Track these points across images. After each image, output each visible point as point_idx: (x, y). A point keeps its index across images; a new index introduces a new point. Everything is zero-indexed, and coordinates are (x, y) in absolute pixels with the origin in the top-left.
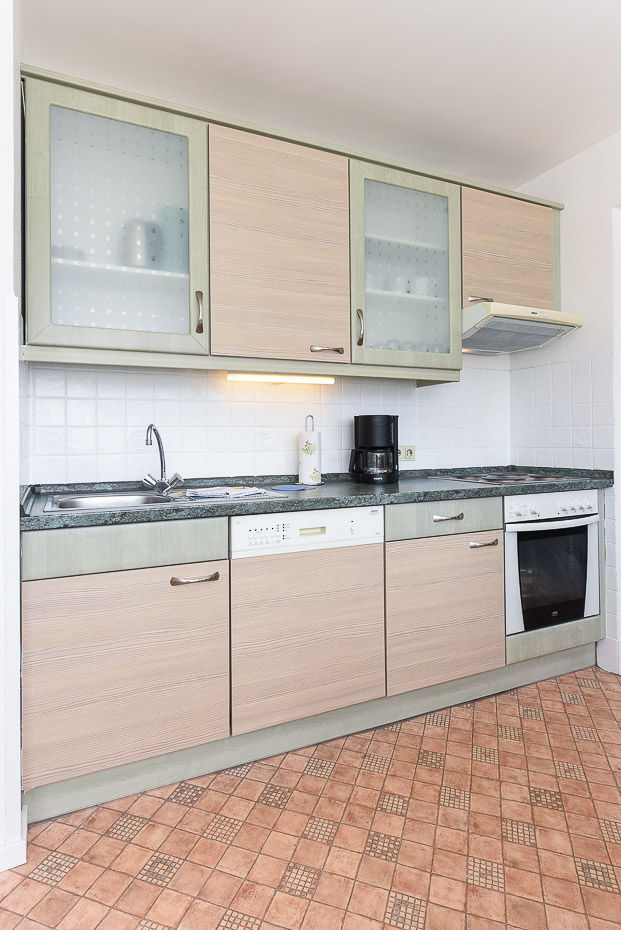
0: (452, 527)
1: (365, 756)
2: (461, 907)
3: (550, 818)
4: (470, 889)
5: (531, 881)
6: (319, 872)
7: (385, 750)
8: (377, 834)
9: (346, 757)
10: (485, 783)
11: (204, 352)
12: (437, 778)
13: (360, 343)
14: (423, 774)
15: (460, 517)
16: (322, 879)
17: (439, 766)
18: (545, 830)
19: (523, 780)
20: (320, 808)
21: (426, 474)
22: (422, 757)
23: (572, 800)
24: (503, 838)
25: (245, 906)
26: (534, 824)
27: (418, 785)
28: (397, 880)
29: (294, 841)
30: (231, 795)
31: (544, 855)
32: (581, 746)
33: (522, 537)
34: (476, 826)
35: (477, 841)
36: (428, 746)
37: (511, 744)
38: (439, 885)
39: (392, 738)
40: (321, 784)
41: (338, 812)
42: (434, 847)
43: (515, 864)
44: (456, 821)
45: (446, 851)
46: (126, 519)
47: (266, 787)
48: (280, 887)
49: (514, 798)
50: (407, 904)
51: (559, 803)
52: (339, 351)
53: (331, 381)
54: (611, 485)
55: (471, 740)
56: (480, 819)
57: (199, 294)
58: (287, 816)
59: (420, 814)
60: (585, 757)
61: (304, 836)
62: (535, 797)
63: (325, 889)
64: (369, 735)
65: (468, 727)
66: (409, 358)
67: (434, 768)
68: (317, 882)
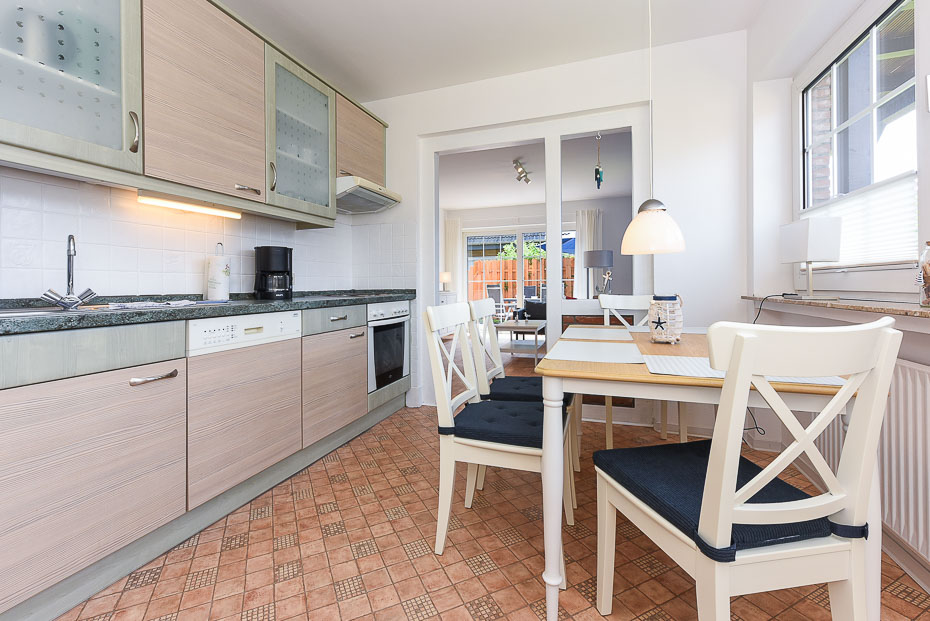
0: (340, 325)
1: (292, 494)
2: (392, 532)
3: (415, 478)
4: (392, 523)
5: (419, 505)
6: (300, 560)
7: (305, 486)
8: (327, 525)
9: (278, 500)
10: (376, 477)
11: (138, 171)
12: (347, 485)
13: (273, 189)
14: (337, 487)
15: (345, 318)
16: (303, 562)
17: (345, 479)
18: (415, 483)
19: (395, 468)
20: (277, 532)
21: (303, 294)
22: (331, 480)
23: (421, 467)
24: (398, 495)
25: (254, 604)
26: (409, 483)
27: (337, 494)
28: (351, 539)
29: (270, 555)
30: (192, 559)
31: (419, 493)
32: (414, 443)
33: (377, 329)
34: (381, 497)
35: (385, 503)
36: (332, 473)
37: (379, 455)
38: (376, 529)
39: (306, 478)
40: (270, 520)
41: (293, 528)
42: (363, 515)
43: (408, 503)
44: (369, 500)
45: (372, 514)
46: (85, 323)
47: (223, 541)
48: (276, 581)
49: (394, 477)
50: (363, 545)
51: (415, 470)
52: (258, 192)
53: (238, 216)
54: (415, 298)
55: (357, 460)
56: (381, 493)
57: (133, 115)
58: (253, 548)
59: (348, 505)
60: (419, 447)
61: (274, 550)
62: (404, 472)
63: (308, 565)
64: (289, 482)
65: (352, 455)
66: (305, 206)
67: (342, 482)
68: (301, 565)
